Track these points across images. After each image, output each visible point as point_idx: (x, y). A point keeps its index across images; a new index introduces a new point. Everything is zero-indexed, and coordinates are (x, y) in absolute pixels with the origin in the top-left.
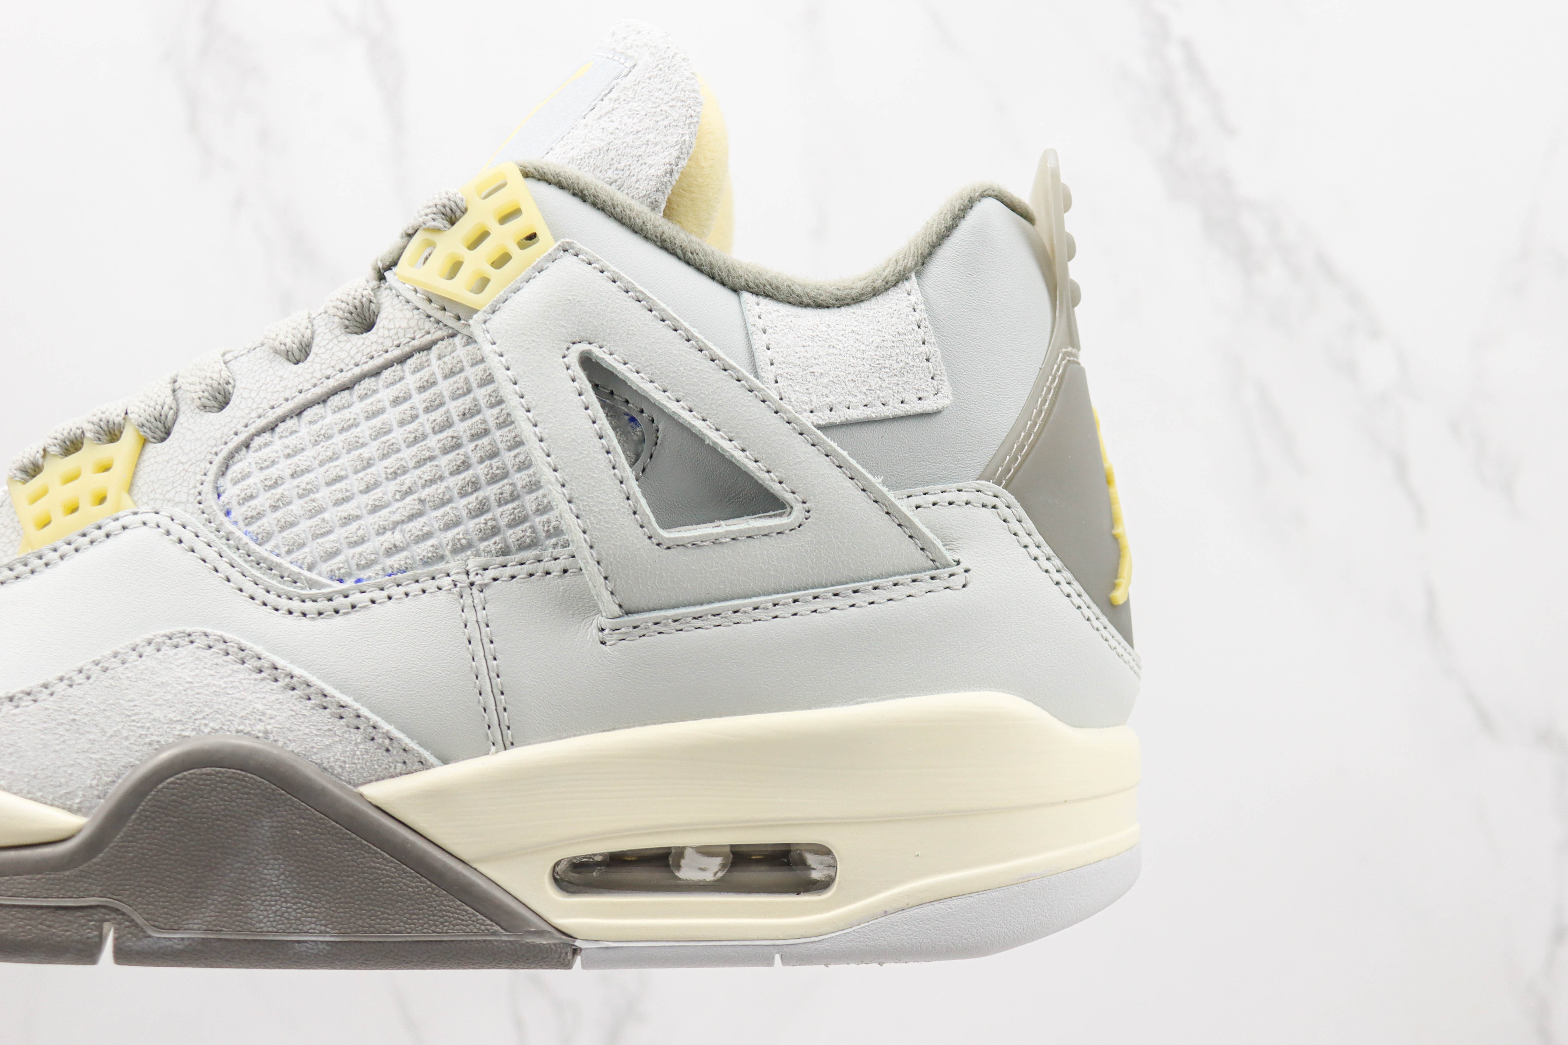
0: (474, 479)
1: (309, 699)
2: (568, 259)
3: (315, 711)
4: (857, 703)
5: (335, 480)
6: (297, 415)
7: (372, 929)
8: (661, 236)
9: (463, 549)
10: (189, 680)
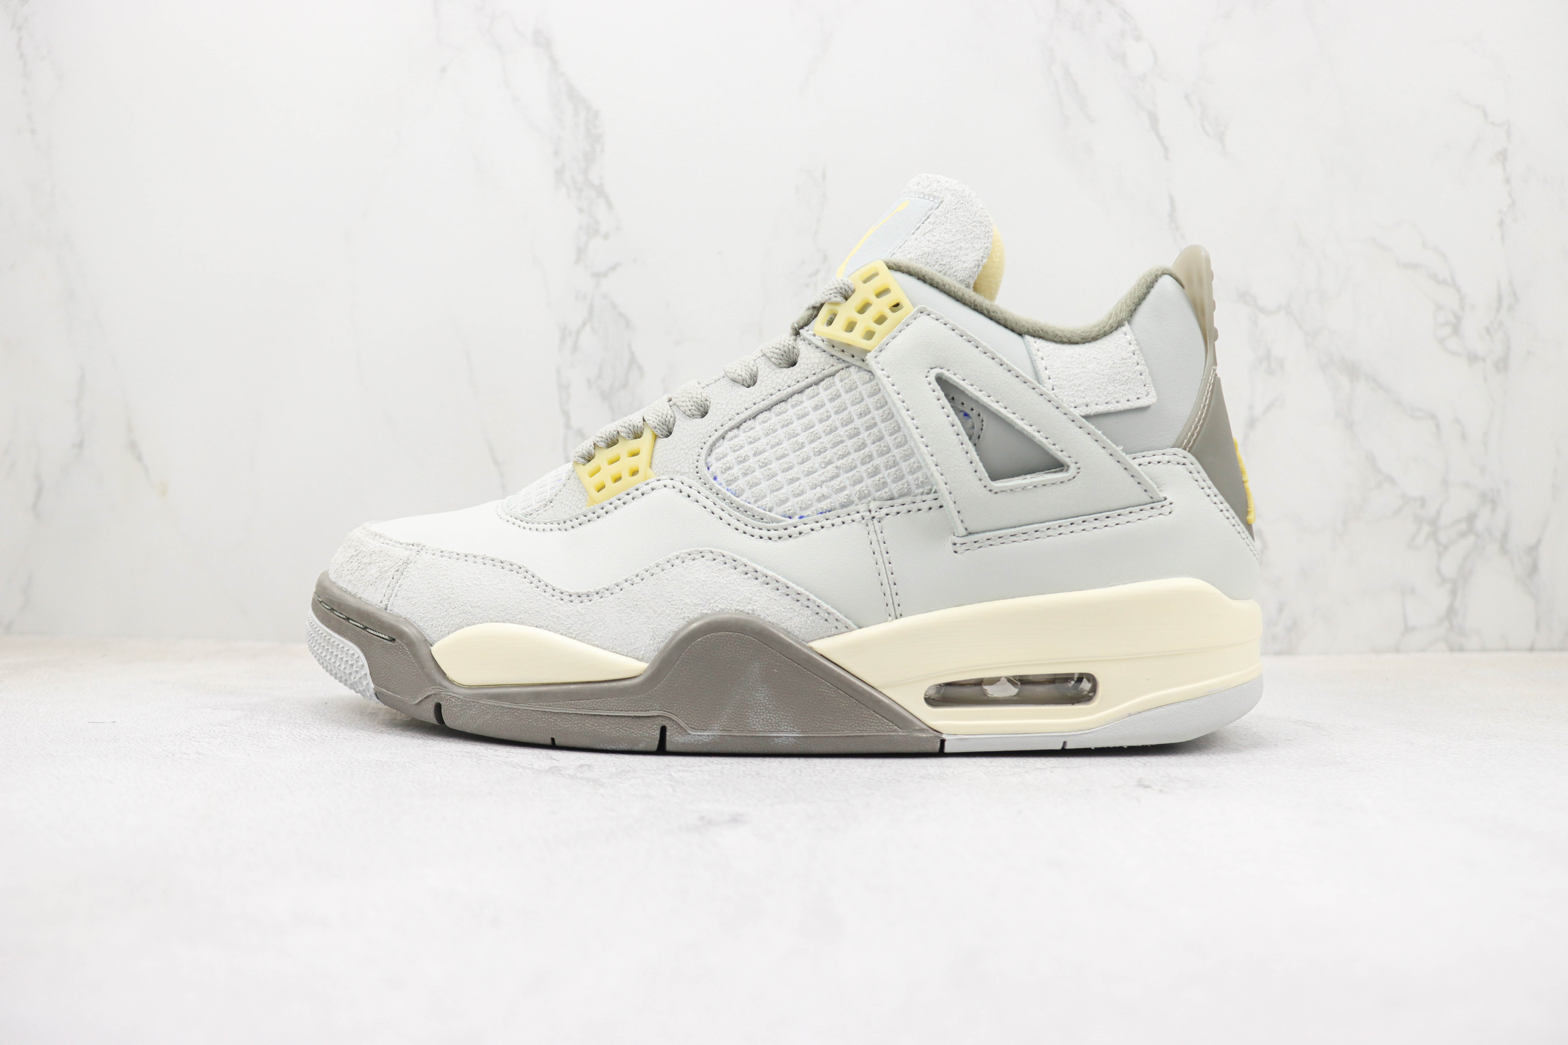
0: (870, 454)
1: (778, 590)
2: (923, 318)
3: (782, 597)
4: (1111, 586)
5: (781, 456)
6: (753, 418)
7: (821, 729)
8: (974, 302)
9: (865, 497)
10: (704, 579)
